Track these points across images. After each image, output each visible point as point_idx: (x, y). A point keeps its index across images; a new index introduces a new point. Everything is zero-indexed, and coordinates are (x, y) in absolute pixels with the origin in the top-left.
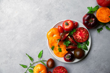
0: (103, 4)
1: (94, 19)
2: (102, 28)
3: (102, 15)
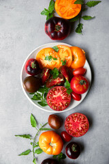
1: (59, 24)
2: (80, 25)
3: (66, 9)
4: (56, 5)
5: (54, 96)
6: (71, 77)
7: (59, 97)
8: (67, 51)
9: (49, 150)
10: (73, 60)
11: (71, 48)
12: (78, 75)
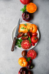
0: (26, 2)
3: (30, 9)
4: (27, 7)
5: (24, 44)
6: (31, 36)
7: (26, 44)
8: (30, 26)
9: (22, 65)
10: (32, 29)
11: (32, 25)
12: (34, 36)
